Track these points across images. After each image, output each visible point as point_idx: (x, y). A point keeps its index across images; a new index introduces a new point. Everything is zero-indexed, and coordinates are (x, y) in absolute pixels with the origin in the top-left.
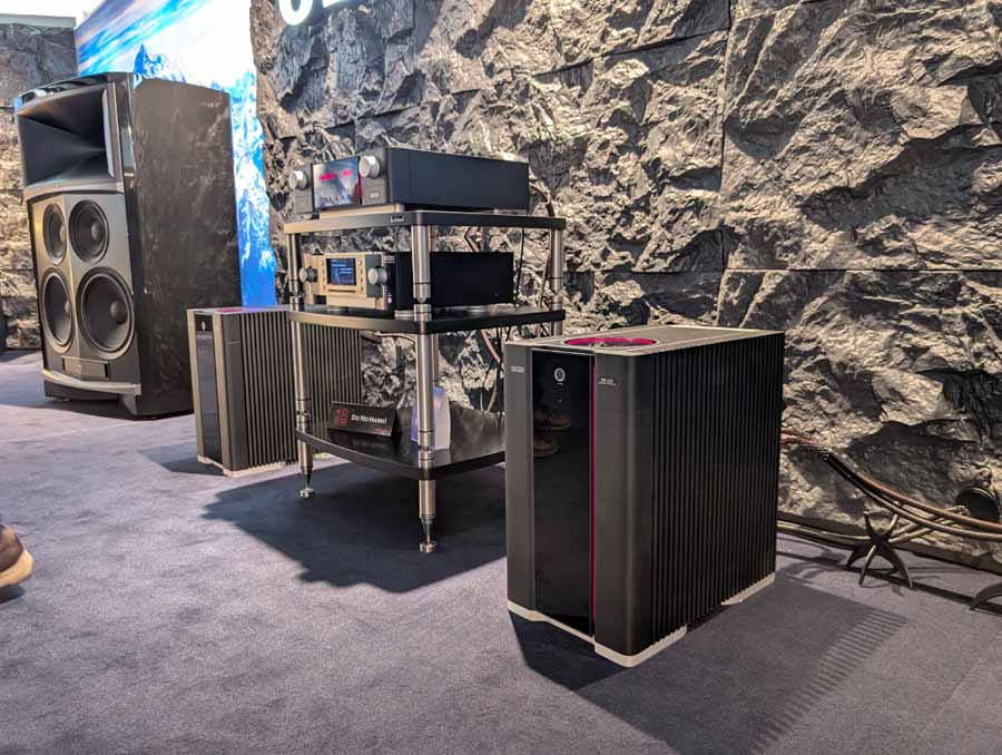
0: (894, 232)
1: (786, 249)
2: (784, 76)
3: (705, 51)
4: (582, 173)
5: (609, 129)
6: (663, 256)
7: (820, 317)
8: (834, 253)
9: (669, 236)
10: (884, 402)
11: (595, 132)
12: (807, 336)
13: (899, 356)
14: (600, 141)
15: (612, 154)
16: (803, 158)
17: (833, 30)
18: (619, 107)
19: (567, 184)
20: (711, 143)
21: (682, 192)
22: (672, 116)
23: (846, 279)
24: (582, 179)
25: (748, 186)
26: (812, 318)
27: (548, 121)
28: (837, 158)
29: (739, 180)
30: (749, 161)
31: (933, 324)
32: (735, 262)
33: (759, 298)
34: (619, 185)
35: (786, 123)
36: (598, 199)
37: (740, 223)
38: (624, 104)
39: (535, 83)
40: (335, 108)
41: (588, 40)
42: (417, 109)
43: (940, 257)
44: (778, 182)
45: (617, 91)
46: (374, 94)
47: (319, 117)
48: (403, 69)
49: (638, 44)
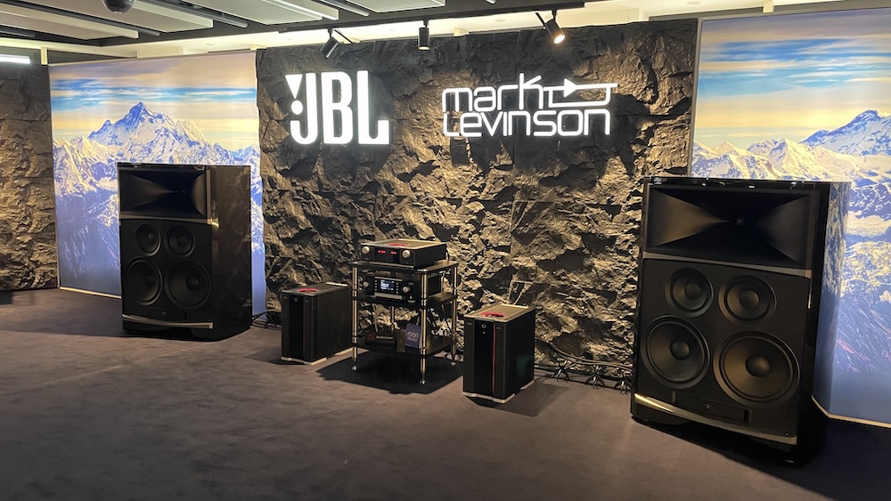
0: (563, 274)
1: (533, 276)
2: (531, 222)
3: (505, 206)
4: (457, 238)
5: (468, 225)
6: (490, 273)
7: (543, 298)
8: (547, 279)
9: (492, 267)
10: (562, 326)
11: (463, 225)
13: (566, 312)
14: (465, 229)
15: (470, 234)
16: (537, 247)
17: (545, 211)
18: (472, 218)
19: (449, 241)
20: (507, 237)
21: (497, 252)
22: (493, 225)
23: (550, 287)
24: (456, 240)
25: (519, 254)
26: (541, 299)
27: (443, 217)
28: (547, 250)
29: (517, 251)
30: (520, 245)
31: (574, 302)
32: (515, 279)
33: (523, 291)
34: (472, 246)
35: (531, 236)
36: (463, 249)
37: (517, 265)
38: (474, 217)
39: (436, 200)
40: (320, 183)
41: (460, 192)
42: (374, 196)
43: (576, 283)
44: (529, 254)
45: (472, 212)
46: (348, 184)
47: (307, 184)
48: (368, 178)
49: (480, 198)
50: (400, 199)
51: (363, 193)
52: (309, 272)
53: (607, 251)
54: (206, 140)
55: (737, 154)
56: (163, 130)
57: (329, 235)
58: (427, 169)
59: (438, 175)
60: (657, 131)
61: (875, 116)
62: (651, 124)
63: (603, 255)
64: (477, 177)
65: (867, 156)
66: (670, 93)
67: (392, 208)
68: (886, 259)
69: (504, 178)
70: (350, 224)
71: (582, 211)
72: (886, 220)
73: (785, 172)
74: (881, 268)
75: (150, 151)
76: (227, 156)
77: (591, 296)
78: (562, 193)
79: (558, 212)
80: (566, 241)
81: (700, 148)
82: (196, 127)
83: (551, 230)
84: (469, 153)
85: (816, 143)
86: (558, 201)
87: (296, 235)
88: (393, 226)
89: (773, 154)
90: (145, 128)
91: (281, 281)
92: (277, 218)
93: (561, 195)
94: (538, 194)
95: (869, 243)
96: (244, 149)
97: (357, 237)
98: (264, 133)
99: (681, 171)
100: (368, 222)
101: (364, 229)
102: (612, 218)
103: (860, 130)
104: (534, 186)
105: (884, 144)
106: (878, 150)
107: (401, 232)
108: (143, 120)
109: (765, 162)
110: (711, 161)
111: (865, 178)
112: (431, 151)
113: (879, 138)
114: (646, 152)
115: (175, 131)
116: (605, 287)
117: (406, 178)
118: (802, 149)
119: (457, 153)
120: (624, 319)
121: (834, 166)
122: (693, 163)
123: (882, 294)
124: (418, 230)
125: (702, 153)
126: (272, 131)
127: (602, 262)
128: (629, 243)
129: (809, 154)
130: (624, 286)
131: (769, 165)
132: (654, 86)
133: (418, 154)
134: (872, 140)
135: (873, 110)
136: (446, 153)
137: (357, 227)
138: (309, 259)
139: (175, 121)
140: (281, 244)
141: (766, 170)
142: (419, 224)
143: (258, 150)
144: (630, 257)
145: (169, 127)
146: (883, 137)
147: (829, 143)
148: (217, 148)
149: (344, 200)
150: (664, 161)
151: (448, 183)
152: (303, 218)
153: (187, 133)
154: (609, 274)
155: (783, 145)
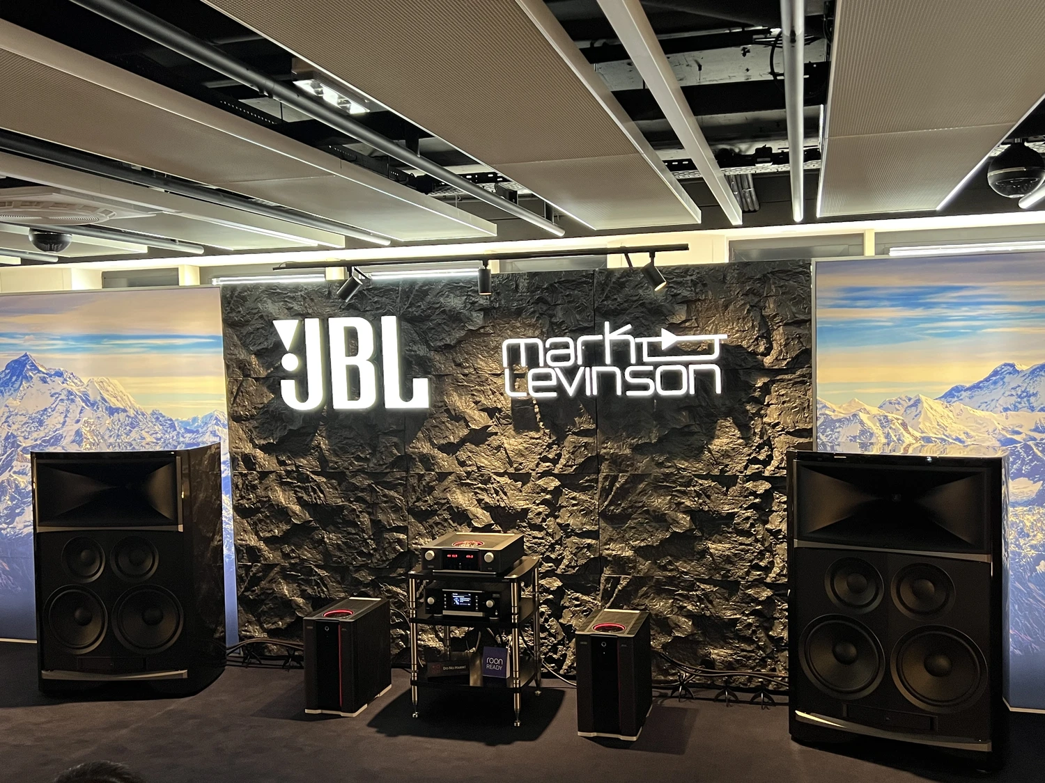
0: (670, 563)
1: (631, 568)
2: (623, 498)
3: (587, 481)
4: (524, 525)
5: (540, 506)
6: (574, 567)
7: (646, 595)
8: (649, 570)
9: (576, 559)
10: (673, 628)
11: (533, 506)
12: (641, 603)
13: (676, 610)
14: (536, 511)
15: (543, 518)
16: (633, 531)
17: (641, 486)
18: (546, 497)
19: (514, 528)
20: (593, 520)
21: (581, 540)
22: (574, 505)
23: (654, 580)
24: (525, 527)
25: (611, 540)
26: (642, 595)
27: (505, 497)
28: (647, 533)
29: (607, 537)
30: (611, 529)
31: (687, 598)
32: (607, 572)
33: (619, 587)
34: (547, 532)
35: (624, 517)
36: (534, 538)
37: (609, 555)
38: (548, 496)
39: (494, 476)
40: (323, 460)
41: (529, 464)
42: (404, 474)
43: (686, 573)
44: (624, 540)
45: (545, 490)
46: (366, 460)
47: (303, 462)
48: (395, 451)
49: (556, 471)
50: (442, 476)
51: (388, 470)
52: (308, 582)
53: (724, 532)
54: (137, 406)
55: (868, 413)
56: (65, 392)
57: (337, 530)
58: (479, 437)
59: (495, 444)
60: (774, 387)
61: (1013, 370)
62: (766, 380)
63: (718, 537)
64: (550, 446)
65: (1009, 412)
66: (786, 345)
67: (432, 489)
68: (1039, 525)
69: (586, 445)
70: (369, 513)
71: (688, 484)
72: (1035, 482)
73: (922, 432)
74: (1035, 536)
75: (41, 423)
76: (173, 426)
77: (708, 587)
78: (662, 463)
79: (659, 486)
80: (671, 522)
81: (825, 407)
82: (122, 389)
83: (651, 509)
84: (538, 416)
85: (954, 400)
86: (657, 472)
87: (286, 533)
88: (434, 513)
89: (908, 412)
90: (33, 391)
91: (263, 597)
92: (258, 510)
93: (660, 465)
94: (632, 465)
95: (1019, 509)
96: (200, 417)
97: (379, 528)
98: (235, 395)
99: (805, 434)
100: (397, 509)
101: (393, 519)
102: (727, 490)
103: (999, 384)
104: (626, 455)
105: (1025, 399)
106: (1020, 406)
107: (446, 520)
108: (29, 379)
109: (900, 421)
110: (840, 421)
111: (1009, 436)
112: (485, 415)
113: (1019, 393)
114: (763, 412)
115: (86, 394)
116: (723, 576)
117: (450, 449)
118: (939, 407)
119: (522, 417)
120: (751, 614)
121: (974, 424)
122: (819, 423)
123: (1038, 565)
124: (471, 517)
125: (827, 412)
126: (247, 392)
127: (720, 546)
128: (751, 521)
129: (946, 411)
130: (748, 573)
131: (904, 425)
132: (767, 336)
133: (468, 419)
134: (1012, 395)
135: (1011, 362)
136: (507, 417)
137: (381, 517)
138: (306, 564)
139: (85, 381)
140: (262, 545)
141: (902, 429)
142: (473, 509)
143: (224, 417)
144: (753, 538)
145: (75, 389)
146: (1023, 392)
147: (967, 399)
148: (157, 416)
149: (362, 481)
150: (785, 422)
151: (511, 454)
152: (297, 508)
153: (106, 396)
154: (728, 560)
155: (917, 403)
